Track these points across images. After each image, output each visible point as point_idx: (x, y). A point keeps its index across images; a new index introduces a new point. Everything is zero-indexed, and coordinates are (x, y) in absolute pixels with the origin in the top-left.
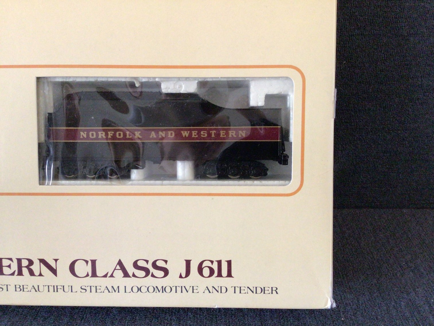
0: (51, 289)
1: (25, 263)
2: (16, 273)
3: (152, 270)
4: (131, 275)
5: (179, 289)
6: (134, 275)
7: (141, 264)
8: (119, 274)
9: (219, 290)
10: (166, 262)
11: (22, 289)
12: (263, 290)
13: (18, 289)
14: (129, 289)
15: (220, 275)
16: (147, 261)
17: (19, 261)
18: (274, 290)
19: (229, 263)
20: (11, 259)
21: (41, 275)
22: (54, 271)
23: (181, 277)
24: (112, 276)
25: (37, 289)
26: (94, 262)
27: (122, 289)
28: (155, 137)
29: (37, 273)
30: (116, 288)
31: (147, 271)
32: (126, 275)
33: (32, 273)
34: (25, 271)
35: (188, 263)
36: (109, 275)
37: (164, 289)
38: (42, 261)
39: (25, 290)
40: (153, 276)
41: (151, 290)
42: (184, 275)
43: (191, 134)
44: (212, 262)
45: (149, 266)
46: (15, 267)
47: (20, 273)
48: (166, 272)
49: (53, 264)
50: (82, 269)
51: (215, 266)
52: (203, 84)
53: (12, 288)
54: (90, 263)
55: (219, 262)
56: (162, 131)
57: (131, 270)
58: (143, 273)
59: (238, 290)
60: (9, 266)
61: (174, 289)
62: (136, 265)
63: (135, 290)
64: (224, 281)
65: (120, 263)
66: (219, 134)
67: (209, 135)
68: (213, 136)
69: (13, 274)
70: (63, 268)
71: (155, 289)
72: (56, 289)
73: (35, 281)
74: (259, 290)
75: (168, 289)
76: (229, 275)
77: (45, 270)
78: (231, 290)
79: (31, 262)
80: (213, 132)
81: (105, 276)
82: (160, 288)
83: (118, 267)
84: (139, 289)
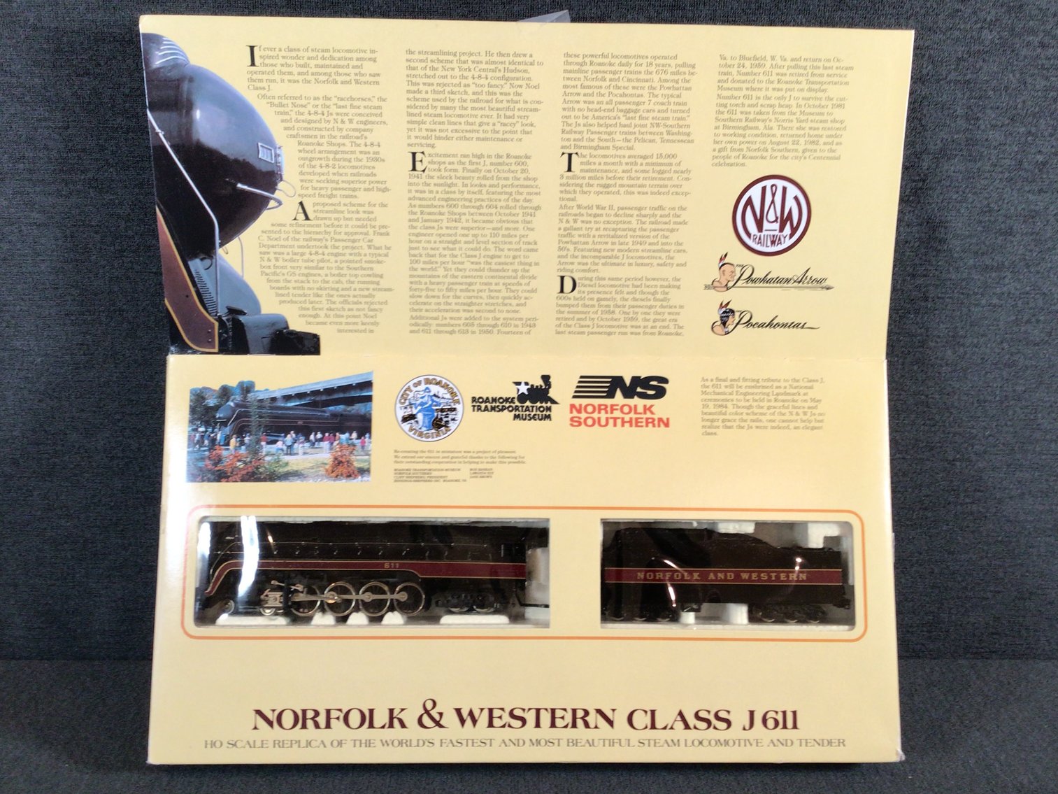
0: (607, 742)
1: (580, 714)
2: (570, 725)
3: (714, 722)
4: (692, 726)
5: (742, 742)
6: (695, 728)
7: (702, 714)
8: (680, 725)
9: (784, 743)
10: (728, 712)
11: (575, 743)
12: (830, 743)
13: (571, 744)
14: (689, 743)
15: (785, 727)
16: (709, 712)
17: (574, 711)
18: (842, 742)
19: (794, 713)
20: (565, 710)
21: (596, 727)
22: (611, 723)
23: (744, 729)
24: (672, 728)
25: (591, 743)
26: (653, 712)
27: (682, 743)
28: (714, 578)
29: (592, 724)
30: (676, 741)
31: (709, 722)
32: (687, 727)
33: (587, 725)
34: (580, 723)
35: (752, 713)
36: (669, 727)
37: (727, 743)
38: (599, 711)
39: (579, 744)
40: (715, 728)
41: (713, 743)
42: (747, 727)
43: (750, 576)
44: (777, 712)
45: (711, 717)
46: (569, 718)
47: (574, 726)
48: (729, 723)
49: (609, 714)
50: (640, 720)
51: (780, 718)
52: (759, 525)
53: (563, 743)
54: (649, 713)
55: (784, 713)
56: (721, 572)
57: (692, 721)
58: (704, 725)
59: (804, 742)
60: (563, 718)
61: (737, 742)
62: (697, 716)
63: (696, 743)
64: (789, 734)
65: (681, 714)
66: (780, 577)
67: (770, 577)
68: (773, 579)
69: (566, 727)
70: (620, 719)
71: (718, 742)
72: (612, 743)
73: (590, 734)
74: (826, 742)
75: (731, 743)
76: (795, 727)
77: (602, 722)
78: (797, 743)
79: (587, 713)
80: (773, 575)
81: (665, 728)
82: (722, 741)
83: (679, 718)
84: (701, 743)
